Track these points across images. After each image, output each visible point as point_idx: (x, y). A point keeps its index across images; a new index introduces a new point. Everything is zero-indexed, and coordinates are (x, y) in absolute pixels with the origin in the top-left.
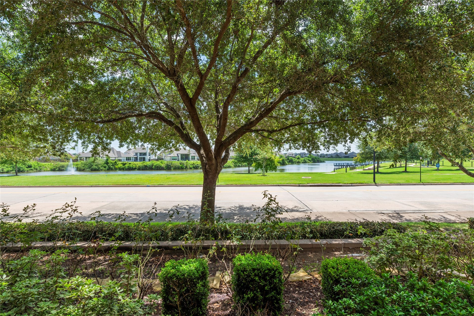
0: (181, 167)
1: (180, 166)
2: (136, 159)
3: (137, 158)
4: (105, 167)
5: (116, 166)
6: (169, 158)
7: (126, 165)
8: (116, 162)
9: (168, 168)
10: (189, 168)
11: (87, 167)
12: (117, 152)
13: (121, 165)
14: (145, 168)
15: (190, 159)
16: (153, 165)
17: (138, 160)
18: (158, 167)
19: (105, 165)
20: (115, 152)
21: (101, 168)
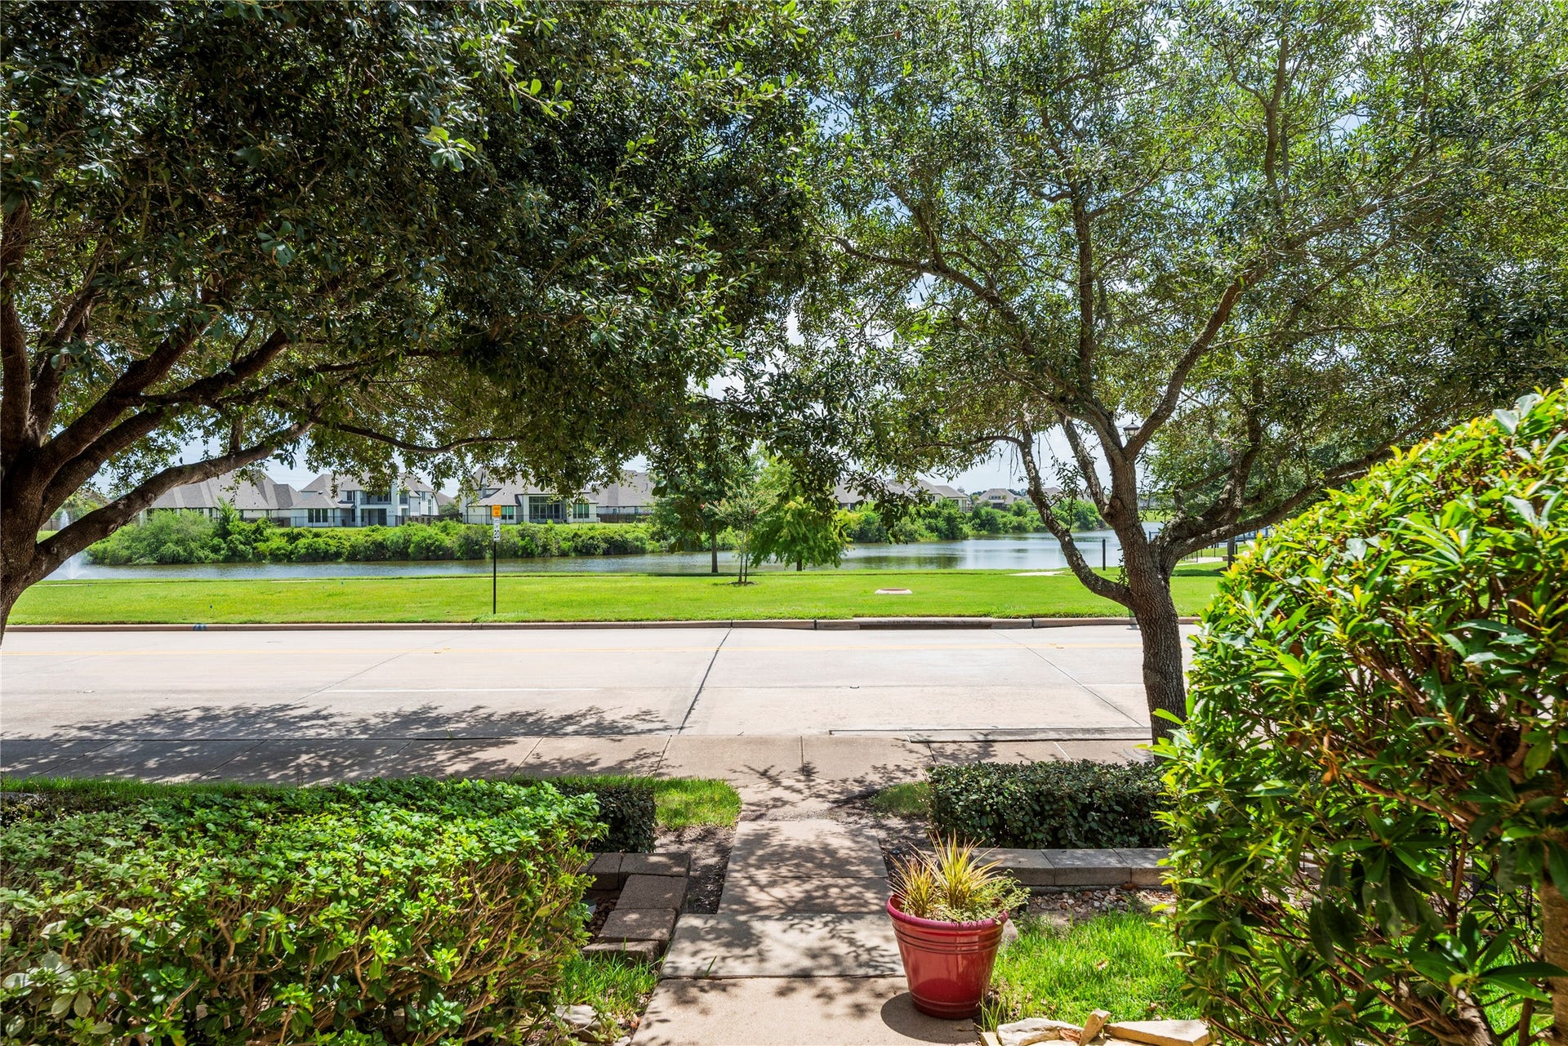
0: (524, 548)
1: (522, 543)
2: (348, 518)
3: (353, 511)
4: (216, 550)
5: (261, 546)
6: (483, 511)
7: (302, 542)
8: (258, 531)
9: (472, 553)
10: (555, 551)
11: (140, 547)
12: (276, 487)
13: (282, 543)
14: (377, 555)
15: (571, 519)
16: (407, 542)
17: (359, 520)
18: (428, 548)
19: (216, 541)
20: (269, 490)
21: (201, 554)
